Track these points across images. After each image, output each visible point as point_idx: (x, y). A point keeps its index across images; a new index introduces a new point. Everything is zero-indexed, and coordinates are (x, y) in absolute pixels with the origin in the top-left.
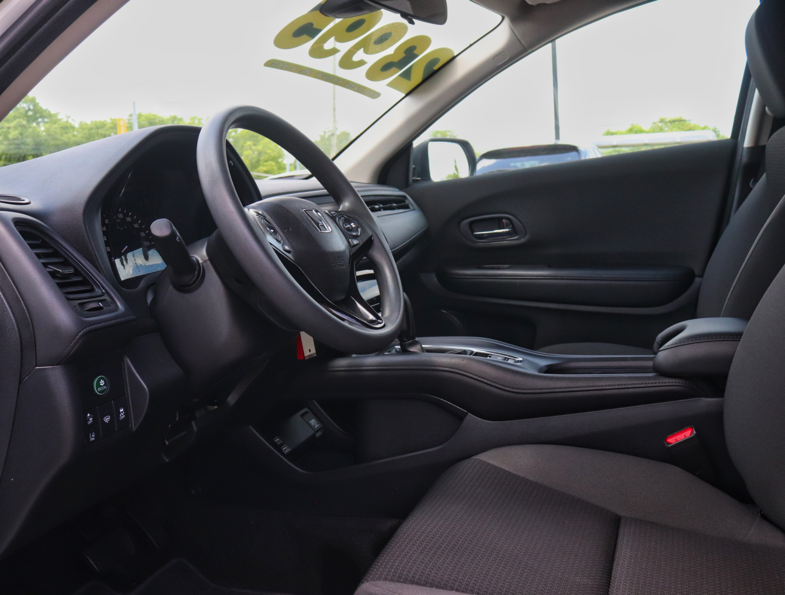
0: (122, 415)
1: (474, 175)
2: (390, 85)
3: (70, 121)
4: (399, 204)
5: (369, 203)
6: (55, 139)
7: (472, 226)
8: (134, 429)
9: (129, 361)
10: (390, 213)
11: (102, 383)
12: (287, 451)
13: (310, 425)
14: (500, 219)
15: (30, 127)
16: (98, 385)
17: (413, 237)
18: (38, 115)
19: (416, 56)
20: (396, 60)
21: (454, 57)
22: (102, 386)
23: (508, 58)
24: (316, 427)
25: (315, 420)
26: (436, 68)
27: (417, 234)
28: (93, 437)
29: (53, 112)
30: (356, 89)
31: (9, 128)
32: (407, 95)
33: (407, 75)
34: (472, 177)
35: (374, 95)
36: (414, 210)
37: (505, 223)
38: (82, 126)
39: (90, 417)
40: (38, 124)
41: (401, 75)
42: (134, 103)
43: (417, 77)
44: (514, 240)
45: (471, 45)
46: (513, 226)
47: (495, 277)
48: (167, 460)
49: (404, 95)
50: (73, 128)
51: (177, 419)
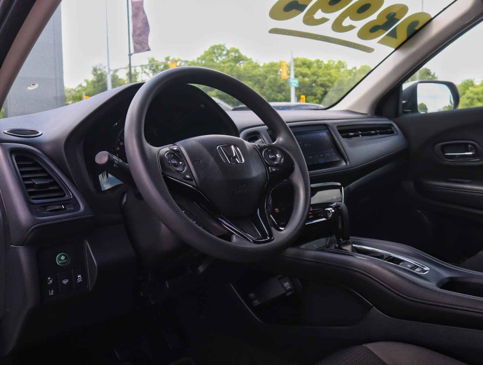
0: (79, 280)
1: (457, 109)
2: (380, 42)
3: (258, 62)
4: (381, 131)
5: (341, 132)
6: (249, 73)
7: (444, 149)
8: (90, 289)
9: (88, 244)
10: (368, 138)
11: (63, 258)
12: (256, 304)
13: (283, 286)
14: (467, 144)
15: (235, 66)
16: (60, 259)
17: (384, 157)
18: (240, 59)
19: (398, 20)
20: (381, 23)
21: (432, 19)
22: (62, 260)
23: (473, 17)
24: (287, 288)
25: (289, 283)
26: (417, 28)
27: (389, 154)
28: (52, 293)
29: (249, 57)
30: (352, 46)
31: (224, 67)
32: (396, 49)
33: (393, 34)
34: (454, 110)
35: (368, 50)
36: (397, 134)
37: (470, 148)
38: (264, 66)
39: (50, 280)
40: (240, 64)
41: (388, 35)
42: (292, 51)
43: (402, 36)
44: (476, 162)
45: (445, 9)
46: (476, 151)
47: (457, 189)
48: (153, 303)
49: (394, 49)
50: (259, 66)
51: (150, 280)
